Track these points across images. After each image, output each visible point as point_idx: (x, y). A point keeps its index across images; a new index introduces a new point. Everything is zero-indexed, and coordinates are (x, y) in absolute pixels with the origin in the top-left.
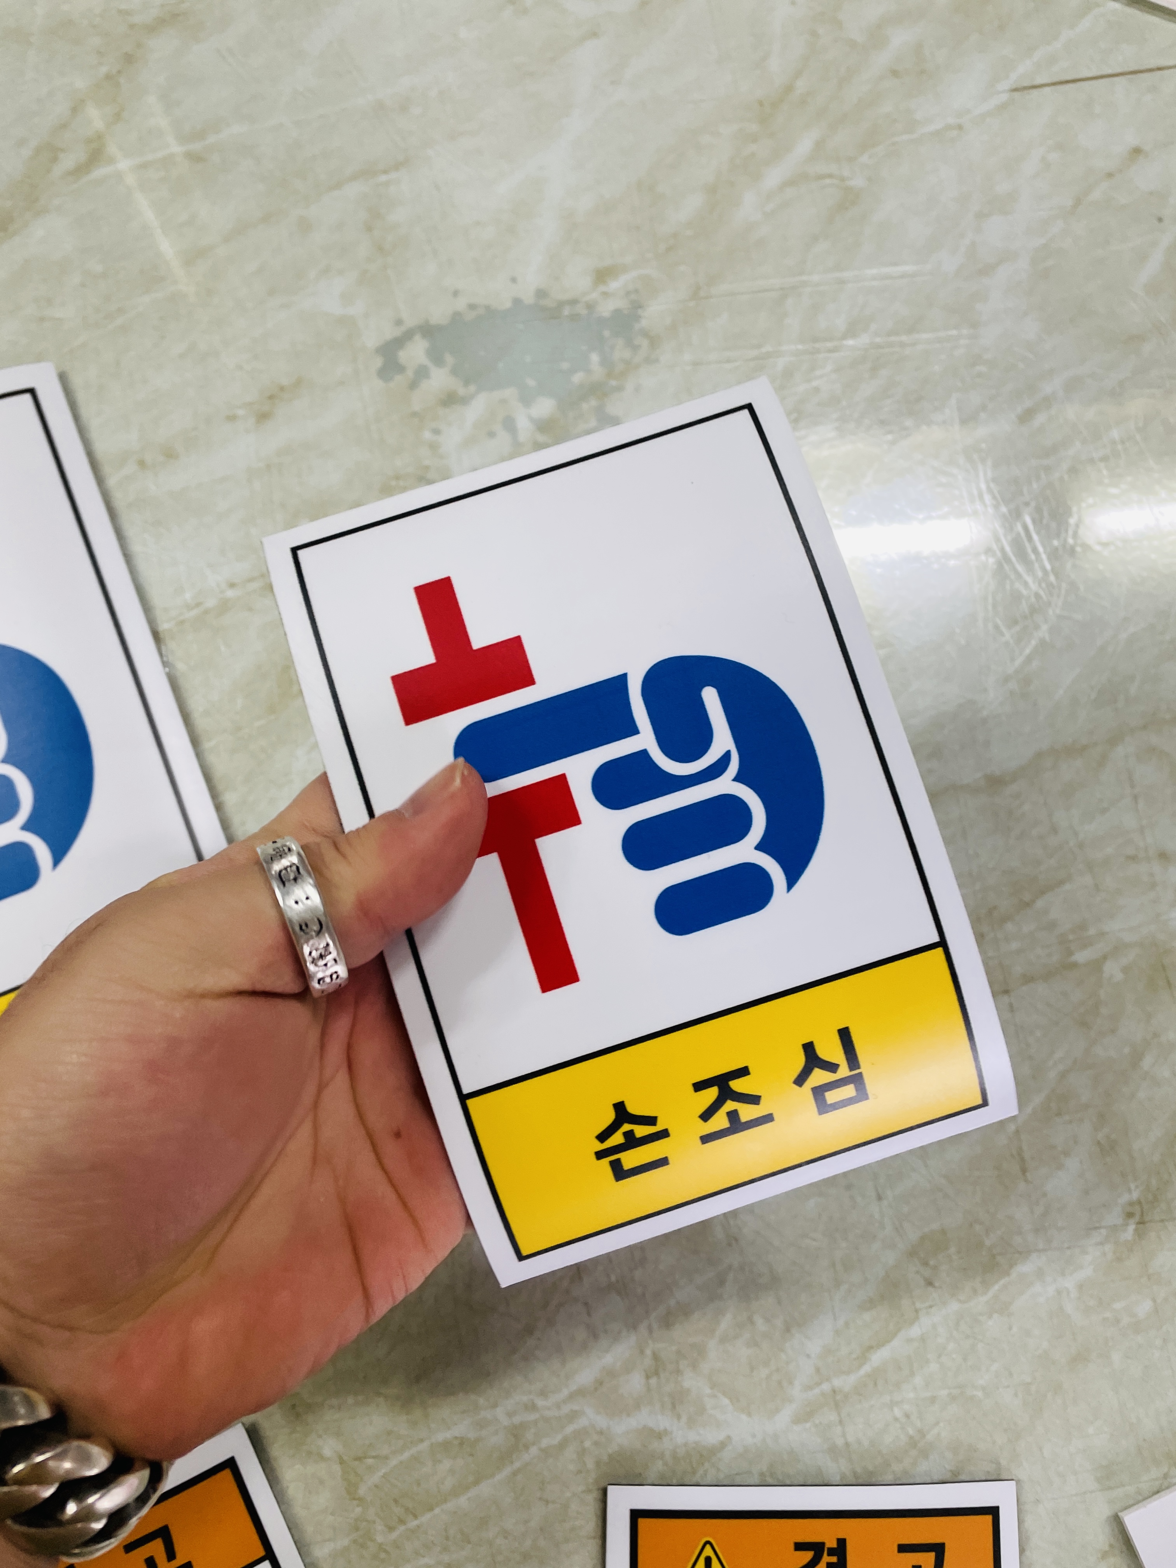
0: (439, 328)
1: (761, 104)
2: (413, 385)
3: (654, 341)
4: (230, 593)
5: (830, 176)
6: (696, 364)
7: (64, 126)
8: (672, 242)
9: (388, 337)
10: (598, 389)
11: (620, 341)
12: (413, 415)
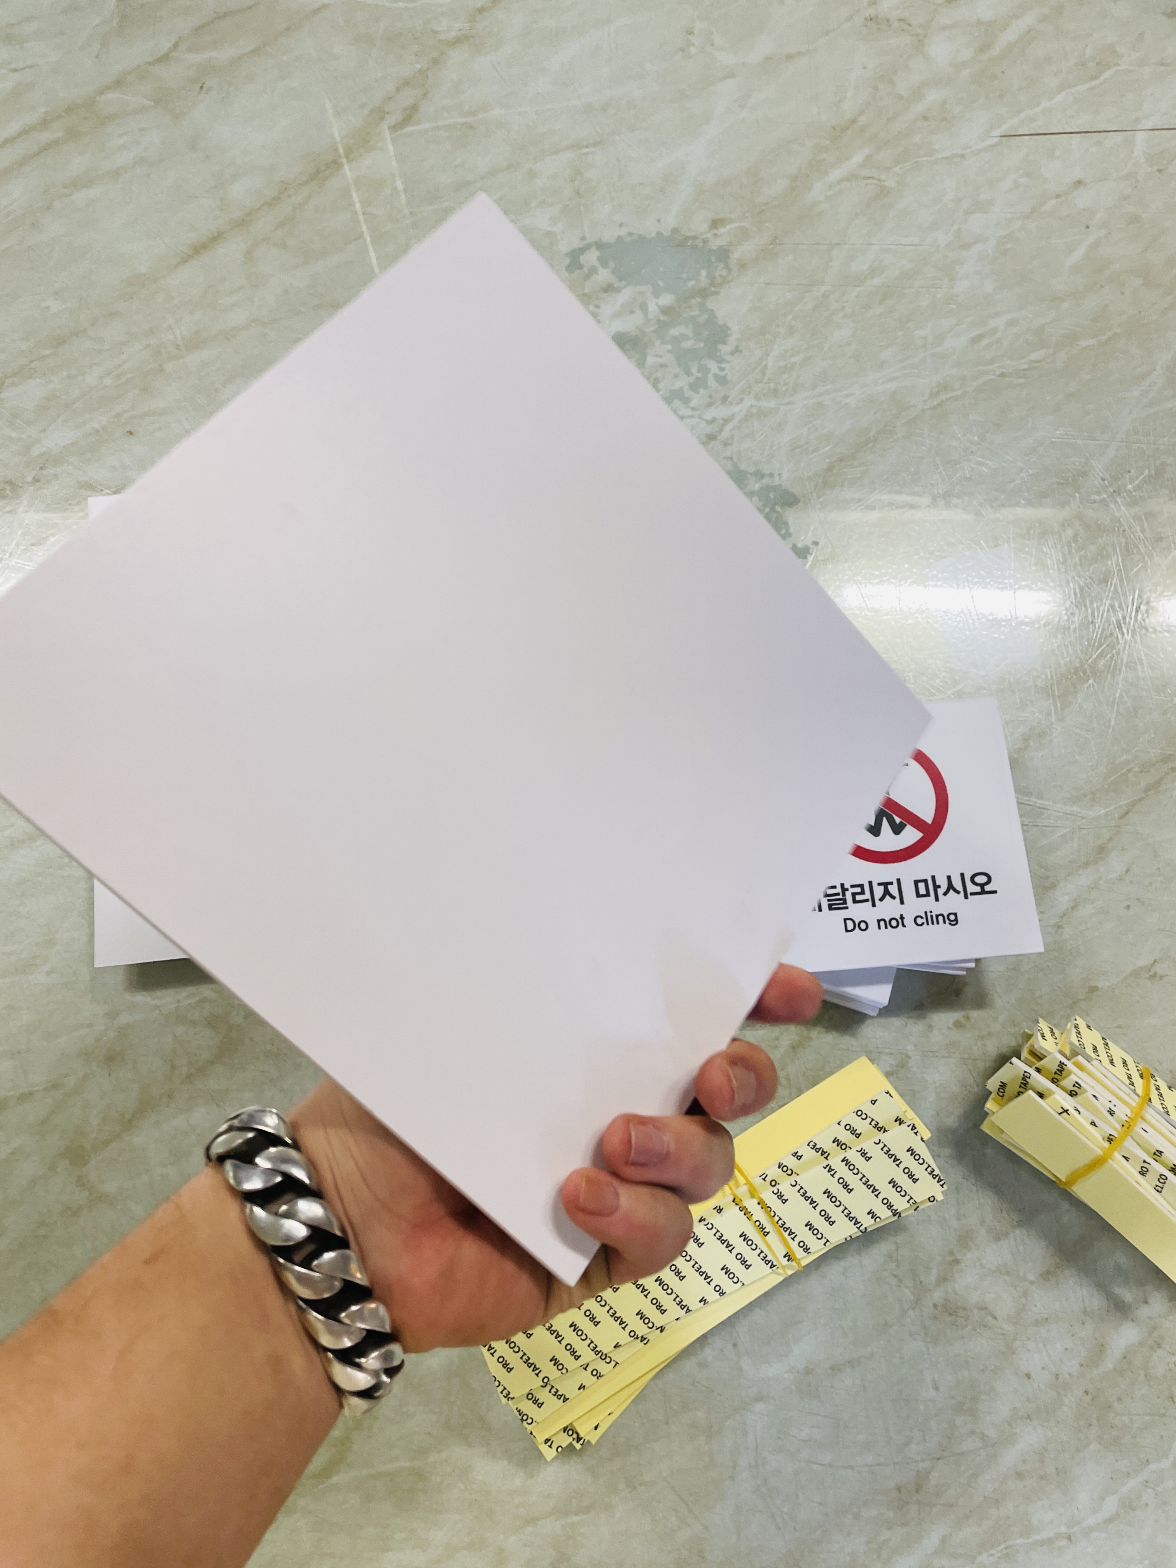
0: (608, 245)
1: (834, 128)
2: (587, 277)
3: (742, 267)
5: (872, 178)
6: (767, 284)
7: (390, 98)
8: (763, 208)
9: (575, 246)
10: (703, 293)
11: (721, 265)
12: (585, 295)
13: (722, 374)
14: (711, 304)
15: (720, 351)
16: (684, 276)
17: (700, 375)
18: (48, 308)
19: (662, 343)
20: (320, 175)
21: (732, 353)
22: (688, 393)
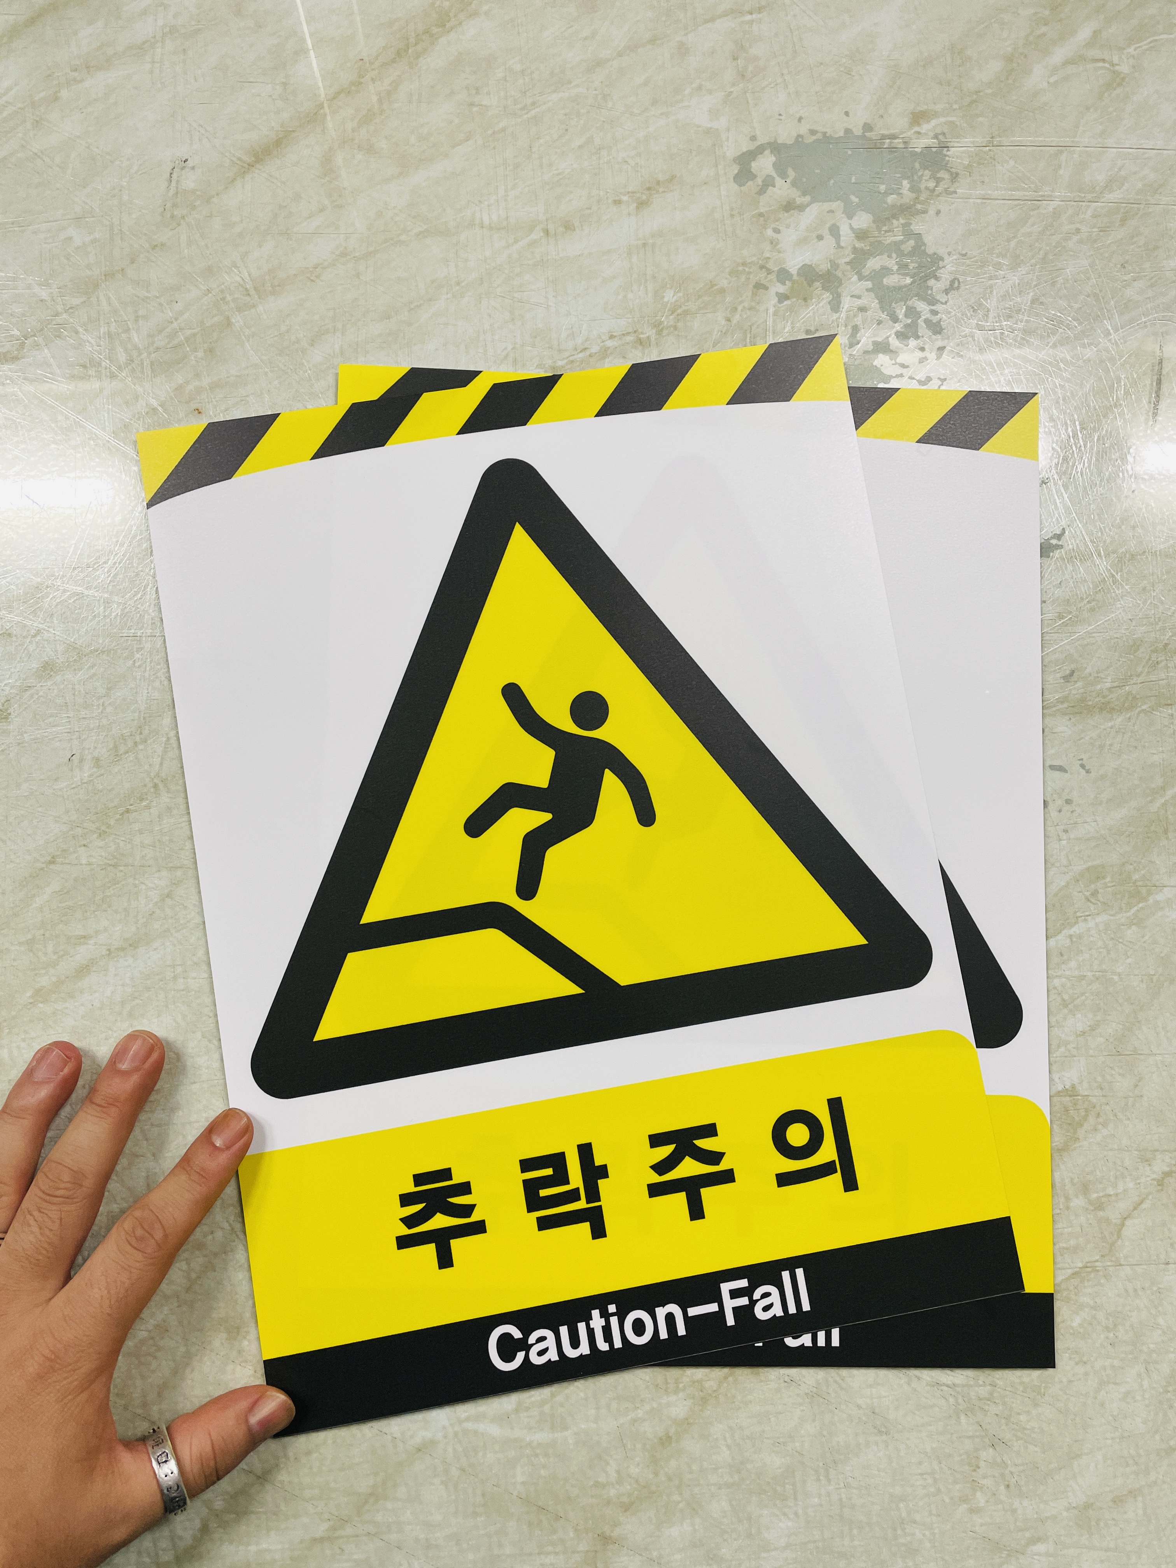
0: (785, 146)
2: (762, 191)
3: (955, 177)
4: (609, 343)
8: (975, 97)
9: (745, 150)
10: (907, 210)
11: (927, 173)
12: (761, 215)
13: (935, 319)
14: (917, 227)
15: (932, 289)
16: (883, 188)
17: (909, 321)
18: (70, 238)
19: (860, 279)
20: (410, 51)
21: (946, 292)
22: (896, 346)
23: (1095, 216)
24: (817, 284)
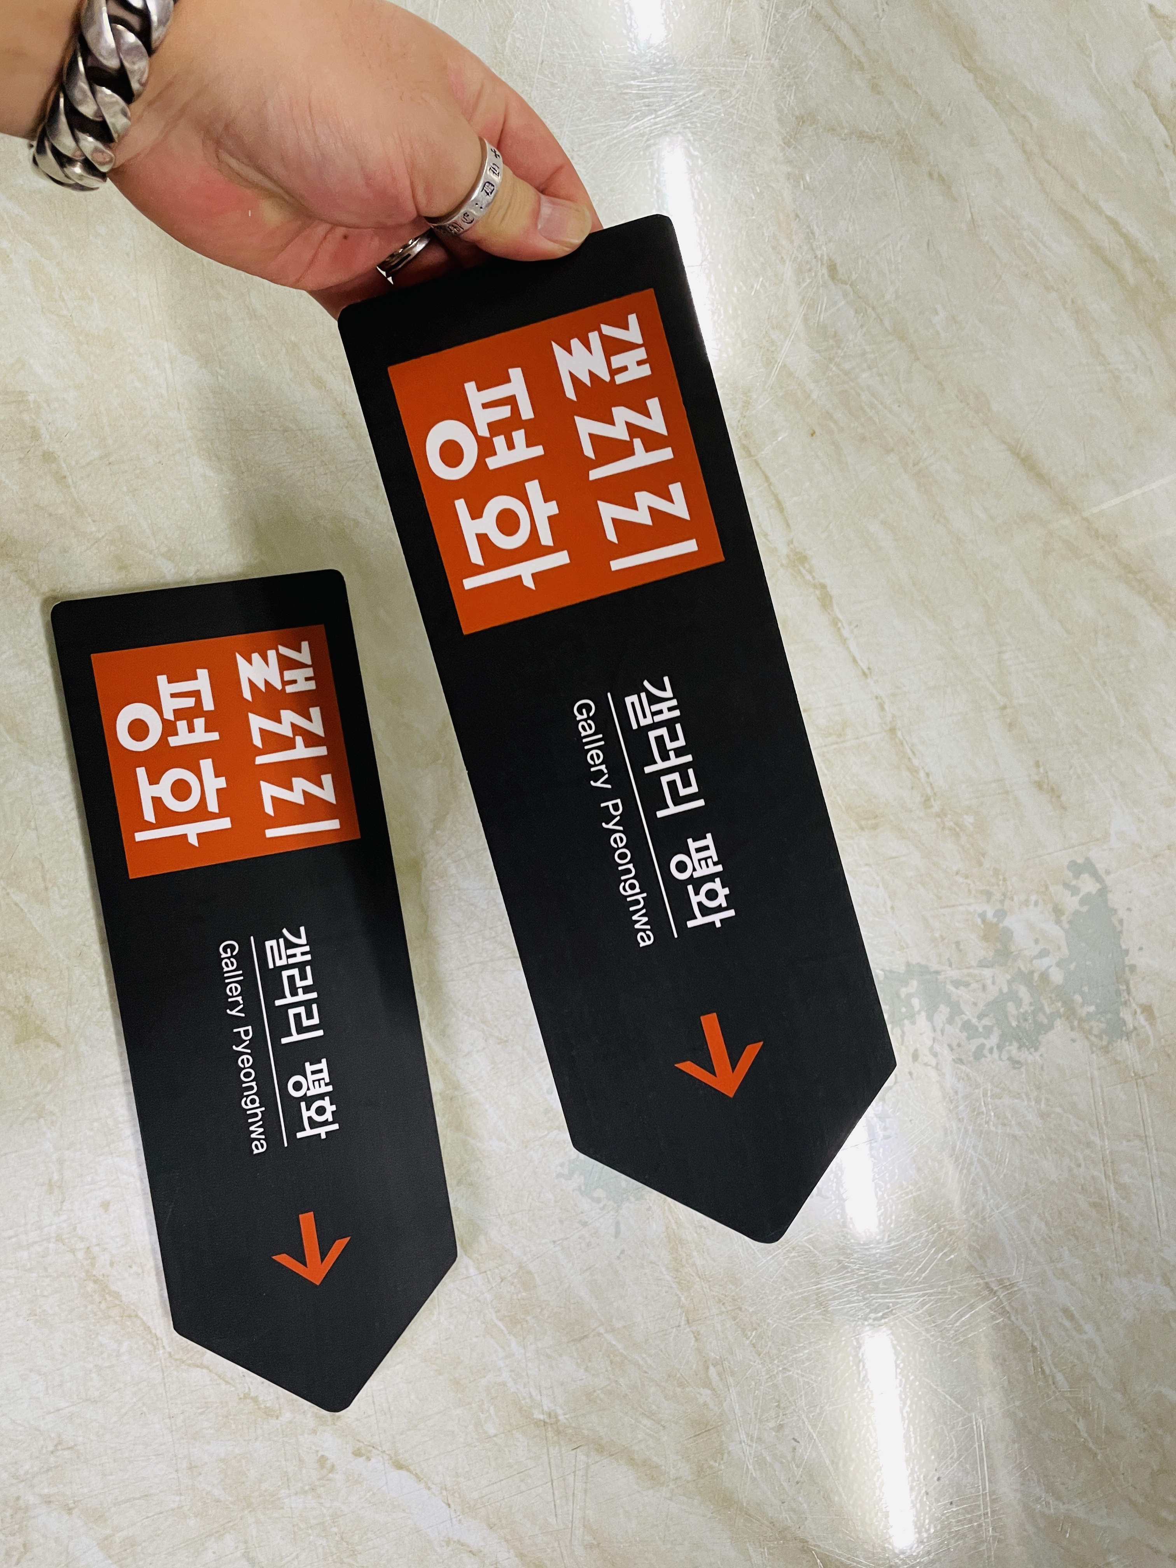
0: (1105, 900)
2: (1066, 885)
3: (1106, 1050)
4: (922, 774)
6: (1091, 1079)
9: (1097, 866)
10: (1070, 1013)
11: (1103, 1026)
12: (1047, 887)
13: (986, 1052)
14: (1059, 1024)
15: (1010, 1045)
16: (1085, 989)
17: (981, 1030)
18: (936, 313)
19: (1008, 981)
20: (1130, 575)
21: (1010, 1058)
22: (958, 1021)
23: (1093, 1177)
24: (999, 946)
